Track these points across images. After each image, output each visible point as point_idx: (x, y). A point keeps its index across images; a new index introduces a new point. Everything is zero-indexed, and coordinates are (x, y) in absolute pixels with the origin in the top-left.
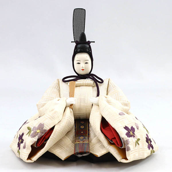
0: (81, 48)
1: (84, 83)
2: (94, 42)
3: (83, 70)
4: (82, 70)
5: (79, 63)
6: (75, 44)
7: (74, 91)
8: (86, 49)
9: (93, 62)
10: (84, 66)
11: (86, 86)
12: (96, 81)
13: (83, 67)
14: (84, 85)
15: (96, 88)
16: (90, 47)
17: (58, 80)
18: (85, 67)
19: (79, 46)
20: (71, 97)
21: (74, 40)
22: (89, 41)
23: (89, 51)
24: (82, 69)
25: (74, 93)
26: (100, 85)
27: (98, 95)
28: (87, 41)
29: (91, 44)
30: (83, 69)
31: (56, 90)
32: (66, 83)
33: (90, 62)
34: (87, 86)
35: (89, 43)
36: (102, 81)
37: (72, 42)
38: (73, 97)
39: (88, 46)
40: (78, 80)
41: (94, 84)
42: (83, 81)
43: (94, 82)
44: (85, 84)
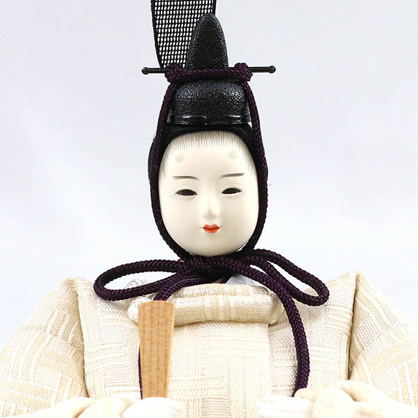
0: (196, 105)
1: (221, 304)
2: (271, 70)
3: (212, 229)
4: (206, 228)
5: (187, 193)
6: (161, 84)
7: (167, 356)
8: (229, 109)
9: (268, 182)
10: (217, 210)
11: (230, 321)
12: (286, 295)
13: (210, 216)
14: (222, 318)
15: (287, 332)
16: (249, 97)
17: (70, 284)
18: (224, 215)
19: (187, 93)
20: (150, 395)
21: (159, 58)
22: (241, 67)
23: (244, 119)
24: (205, 222)
25: (170, 373)
26: (312, 317)
27: (301, 379)
28: (231, 64)
29: (257, 83)
30: (210, 223)
31: (60, 348)
32: (118, 307)
33: (249, 182)
34: (236, 321)
35: (243, 73)
36: (322, 295)
37: (146, 71)
38: (164, 395)
39: (237, 93)
40: (188, 290)
41: (274, 308)
42: (215, 294)
43: (274, 300)
44: (228, 309)
